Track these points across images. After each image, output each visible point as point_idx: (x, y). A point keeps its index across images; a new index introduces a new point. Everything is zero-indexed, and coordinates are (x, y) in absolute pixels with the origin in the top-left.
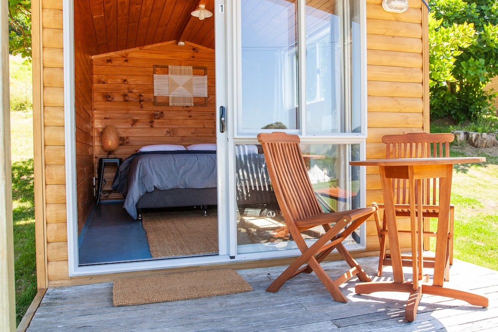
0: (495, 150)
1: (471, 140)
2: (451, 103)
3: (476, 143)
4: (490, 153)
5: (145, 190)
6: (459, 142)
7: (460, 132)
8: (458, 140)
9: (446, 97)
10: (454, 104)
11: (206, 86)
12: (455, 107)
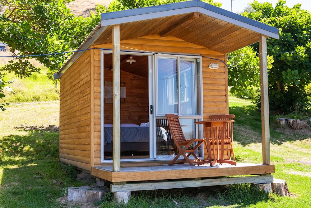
0: (306, 131)
1: (290, 125)
2: (280, 99)
3: (293, 126)
4: (303, 133)
5: (107, 143)
6: (282, 126)
7: (283, 119)
8: (281, 124)
9: (276, 95)
10: (283, 100)
11: (125, 92)
12: (283, 102)
